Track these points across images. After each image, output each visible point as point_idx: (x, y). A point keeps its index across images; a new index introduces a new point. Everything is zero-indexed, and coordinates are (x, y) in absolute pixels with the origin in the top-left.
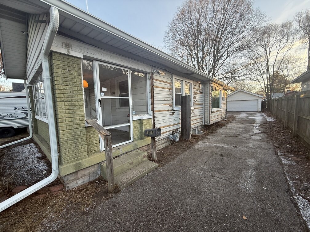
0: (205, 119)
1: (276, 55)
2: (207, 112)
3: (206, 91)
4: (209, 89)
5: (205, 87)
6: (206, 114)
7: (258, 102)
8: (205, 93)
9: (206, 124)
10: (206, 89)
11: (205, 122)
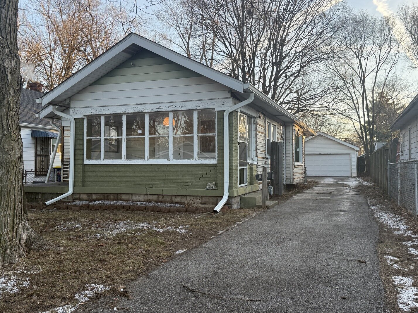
0: (286, 176)
1: (376, 72)
2: (289, 166)
3: (288, 136)
4: (291, 134)
5: (287, 130)
6: (288, 169)
7: (350, 157)
8: (287, 139)
9: (288, 183)
10: (288, 133)
11: (287, 180)
